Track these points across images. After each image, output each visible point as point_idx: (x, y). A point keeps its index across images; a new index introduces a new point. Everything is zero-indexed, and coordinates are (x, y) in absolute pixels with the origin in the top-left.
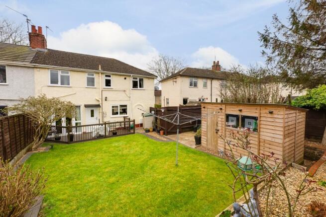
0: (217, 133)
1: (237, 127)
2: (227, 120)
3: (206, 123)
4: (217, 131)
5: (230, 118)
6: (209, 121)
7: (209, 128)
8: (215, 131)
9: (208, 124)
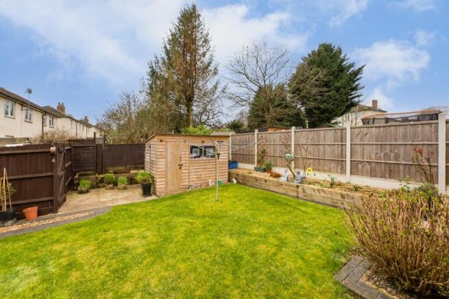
0: (180, 168)
1: (199, 157)
2: (191, 152)
3: (164, 160)
4: (181, 166)
5: (194, 150)
6: (169, 157)
7: (169, 166)
8: (178, 167)
9: (169, 160)
